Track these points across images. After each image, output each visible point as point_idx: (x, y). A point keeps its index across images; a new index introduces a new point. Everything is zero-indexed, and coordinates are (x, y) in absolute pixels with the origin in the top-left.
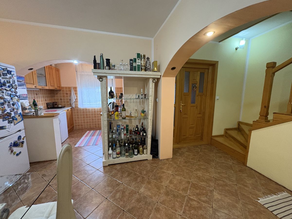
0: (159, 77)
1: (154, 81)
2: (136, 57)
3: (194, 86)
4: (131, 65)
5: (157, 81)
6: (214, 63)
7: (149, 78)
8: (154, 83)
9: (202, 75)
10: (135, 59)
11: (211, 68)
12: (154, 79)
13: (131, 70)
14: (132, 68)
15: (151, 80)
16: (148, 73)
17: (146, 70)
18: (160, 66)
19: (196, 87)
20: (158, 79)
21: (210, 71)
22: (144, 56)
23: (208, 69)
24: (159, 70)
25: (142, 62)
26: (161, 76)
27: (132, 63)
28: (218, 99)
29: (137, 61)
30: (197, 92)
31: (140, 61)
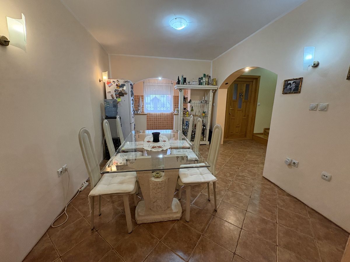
0: (217, 89)
1: (213, 91)
2: (203, 76)
3: (241, 95)
4: (200, 81)
5: (215, 92)
6: (257, 77)
7: (210, 90)
8: (213, 93)
9: (247, 86)
10: (202, 78)
11: (254, 81)
12: (213, 90)
13: (199, 84)
14: (200, 84)
15: (211, 91)
16: (209, 86)
17: (208, 85)
18: (218, 81)
19: (242, 96)
20: (216, 90)
21: (254, 83)
22: (208, 75)
23: (253, 82)
24: (216, 85)
25: (206, 80)
26: (218, 88)
27: (200, 80)
28: (259, 105)
29: (203, 79)
30: (243, 99)
31: (205, 79)
